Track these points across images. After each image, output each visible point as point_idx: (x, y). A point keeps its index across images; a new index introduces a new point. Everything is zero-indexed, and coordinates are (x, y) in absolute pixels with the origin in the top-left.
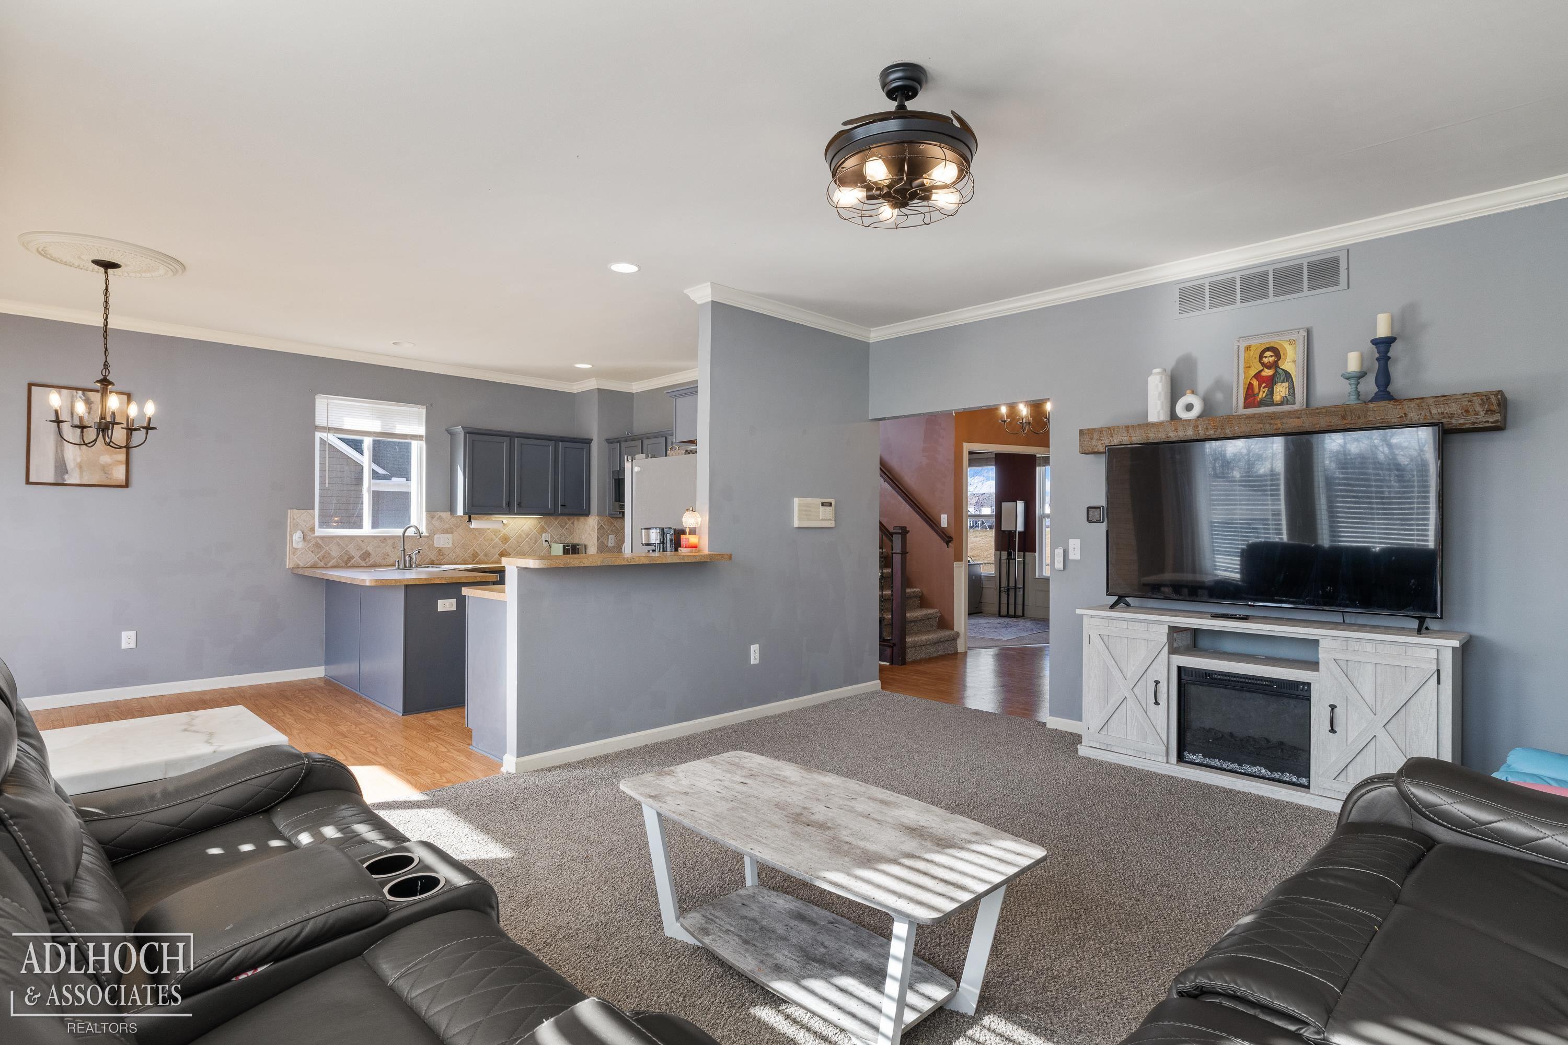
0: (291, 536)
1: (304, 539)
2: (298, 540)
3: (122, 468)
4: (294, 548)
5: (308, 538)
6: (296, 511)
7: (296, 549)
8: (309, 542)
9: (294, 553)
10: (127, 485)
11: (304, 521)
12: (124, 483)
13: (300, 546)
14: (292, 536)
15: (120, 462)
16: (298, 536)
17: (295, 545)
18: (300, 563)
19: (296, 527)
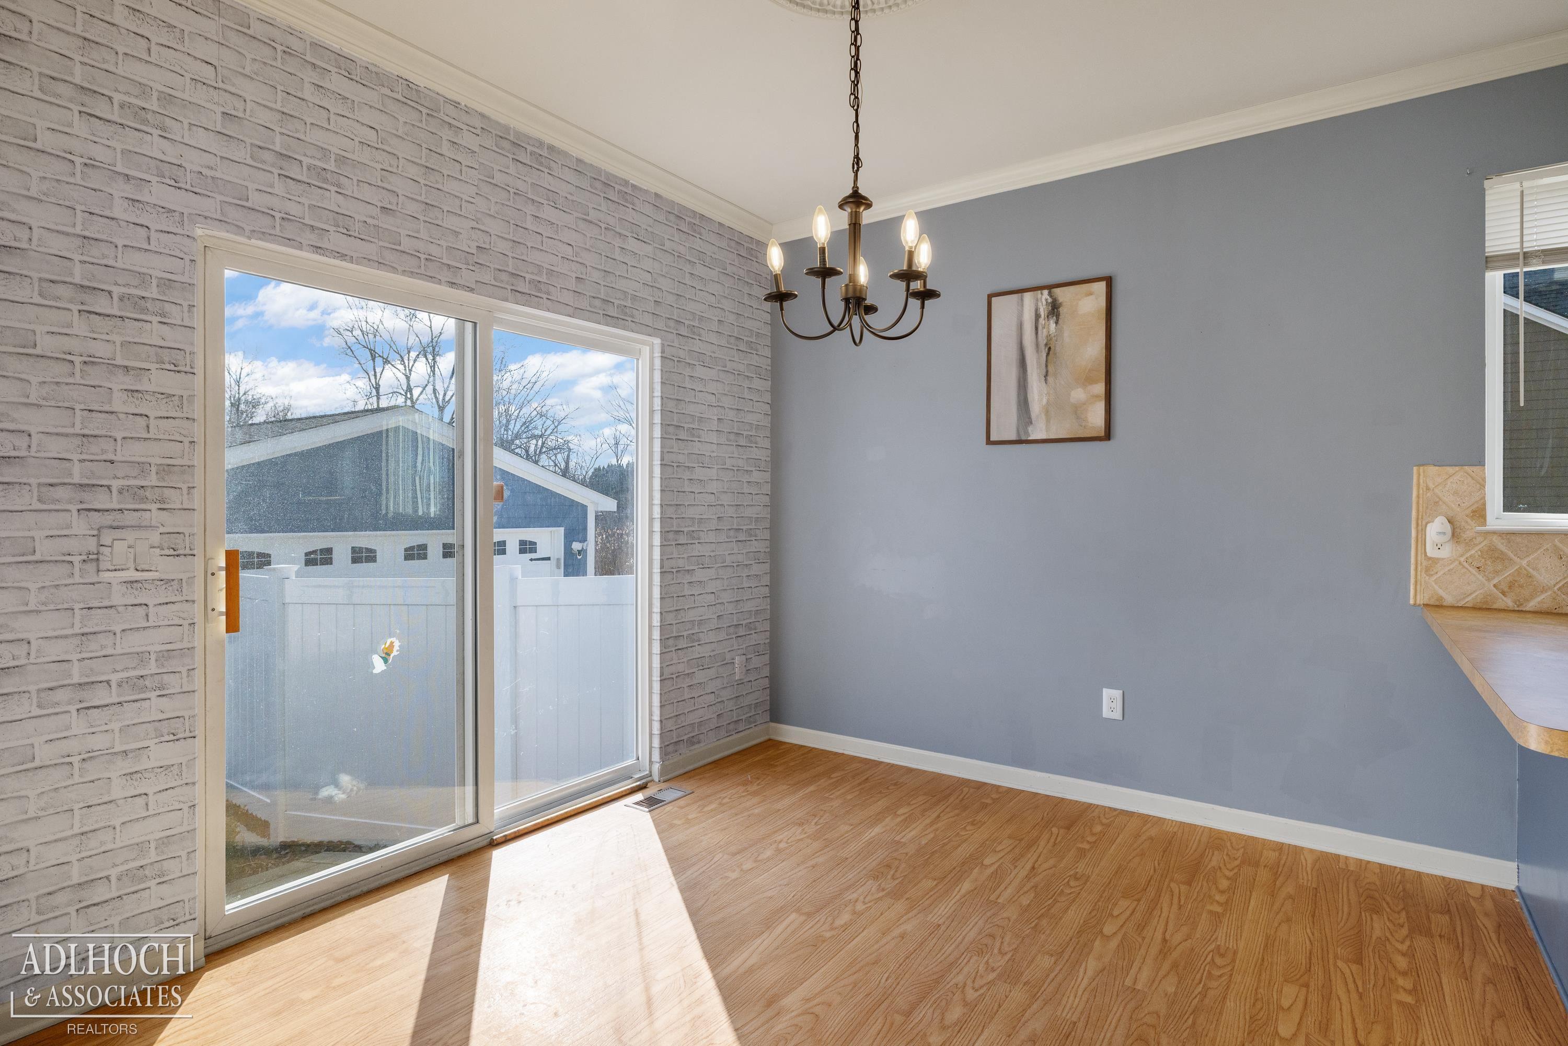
0: (1422, 532)
1: (1455, 535)
2: (1440, 539)
3: (1100, 407)
4: (1430, 559)
5: (1468, 534)
6: (1432, 470)
7: (1435, 561)
8: (1470, 543)
9: (1427, 570)
10: (1108, 435)
11: (1456, 493)
12: (1102, 434)
13: (1446, 552)
14: (1424, 530)
15: (1097, 396)
16: (1436, 529)
17: (1431, 552)
18: (1441, 593)
19: (1433, 507)
